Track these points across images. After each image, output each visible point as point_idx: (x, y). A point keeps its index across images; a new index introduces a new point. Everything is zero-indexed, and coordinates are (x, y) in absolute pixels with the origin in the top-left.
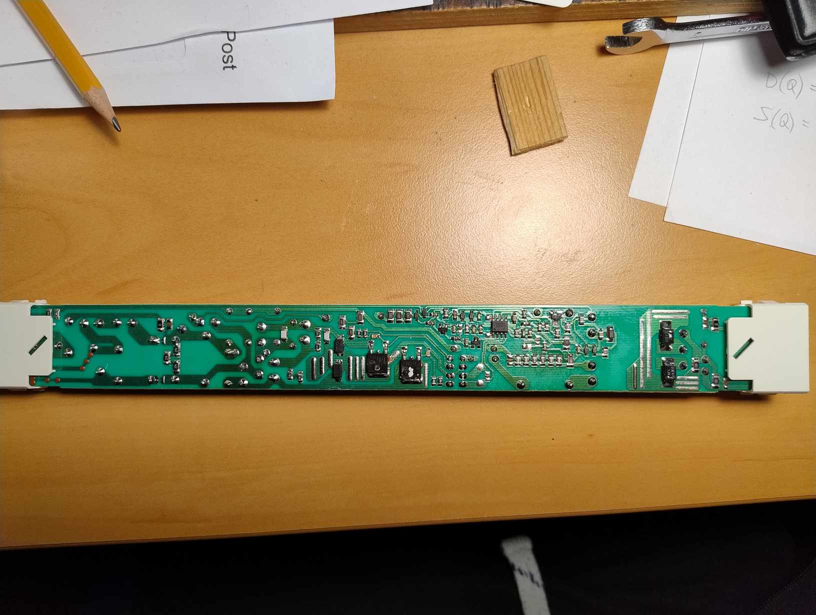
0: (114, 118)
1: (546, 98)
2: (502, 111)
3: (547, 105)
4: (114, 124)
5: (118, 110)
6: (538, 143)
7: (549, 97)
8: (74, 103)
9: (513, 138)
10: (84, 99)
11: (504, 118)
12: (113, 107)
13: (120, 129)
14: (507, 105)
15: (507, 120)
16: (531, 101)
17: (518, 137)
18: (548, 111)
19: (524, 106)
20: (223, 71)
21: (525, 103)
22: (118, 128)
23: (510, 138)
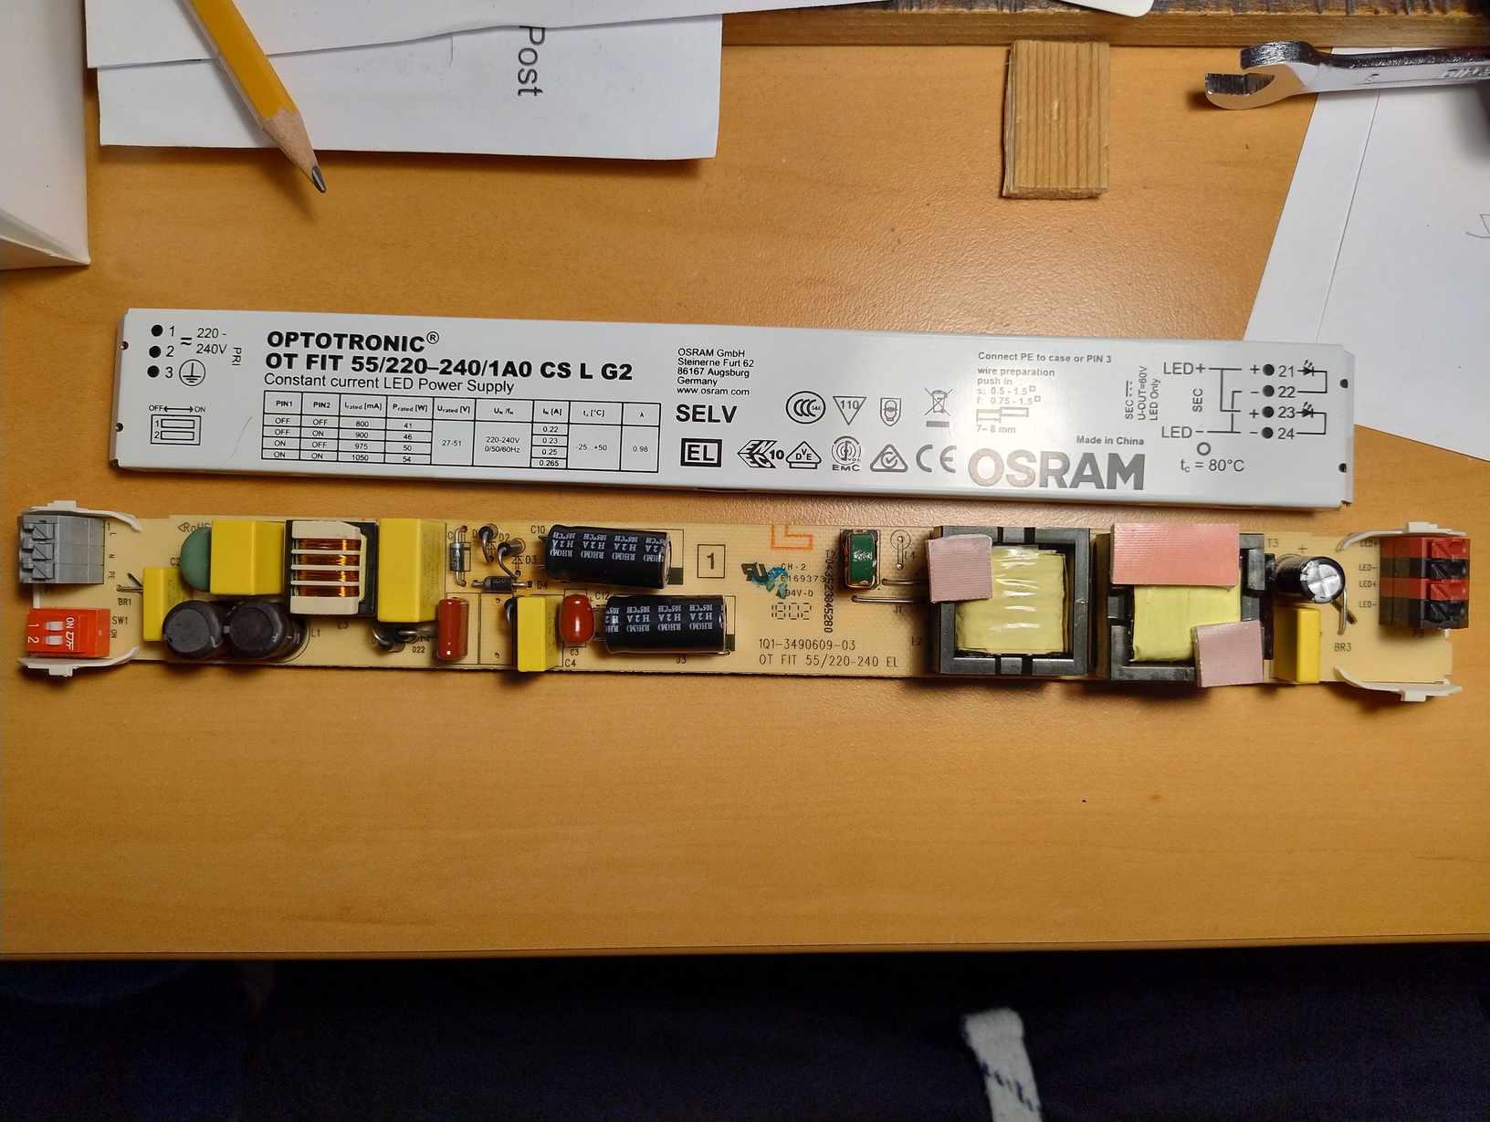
0: (315, 168)
1: (1089, 115)
2: (1008, 115)
3: (1087, 125)
4: (314, 178)
5: (325, 157)
6: (1054, 186)
7: (1095, 114)
8: (241, 139)
9: (1012, 165)
10: (264, 129)
11: (1007, 127)
12: (315, 151)
13: (324, 187)
14: (1018, 106)
15: (1010, 131)
16: (1062, 113)
17: (1021, 163)
18: (1087, 137)
19: (1047, 117)
20: (518, 97)
21: (1051, 110)
22: (322, 187)
23: (1008, 167)
